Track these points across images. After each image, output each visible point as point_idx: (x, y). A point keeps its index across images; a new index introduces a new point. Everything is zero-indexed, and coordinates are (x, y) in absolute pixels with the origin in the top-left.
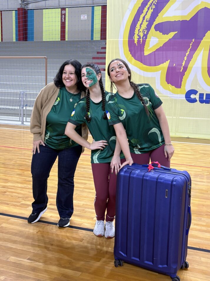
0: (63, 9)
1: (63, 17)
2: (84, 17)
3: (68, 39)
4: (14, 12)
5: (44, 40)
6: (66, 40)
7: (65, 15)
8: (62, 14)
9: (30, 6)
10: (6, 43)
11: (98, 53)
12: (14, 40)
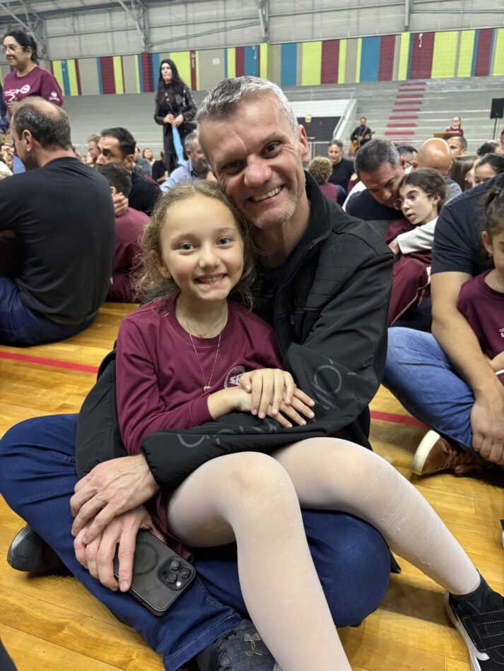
0: (193, 52)
1: (193, 60)
2: (216, 61)
3: (200, 87)
4: (136, 57)
6: (198, 89)
7: (194, 59)
8: (191, 58)
9: (155, 49)
10: (129, 95)
12: (139, 91)
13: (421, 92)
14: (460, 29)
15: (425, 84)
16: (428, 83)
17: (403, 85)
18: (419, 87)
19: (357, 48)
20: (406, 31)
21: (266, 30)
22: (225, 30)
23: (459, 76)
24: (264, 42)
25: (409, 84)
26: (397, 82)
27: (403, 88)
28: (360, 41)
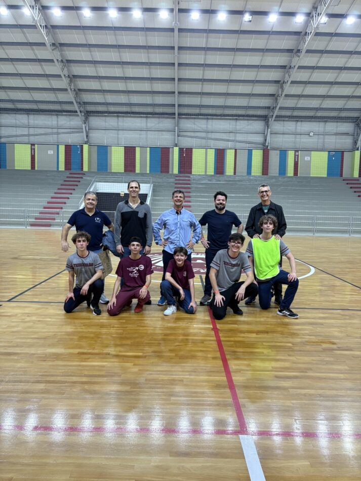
2: (51, 152)
5: (16, 168)
6: (36, 169)
7: (34, 149)
8: (31, 149)
9: (3, 140)
11: (65, 181)
13: (189, 182)
14: (206, 148)
15: (189, 177)
16: (191, 176)
17: (177, 176)
18: (187, 178)
19: (146, 153)
20: (176, 146)
21: (87, 136)
22: (58, 133)
23: (208, 173)
24: (86, 144)
25: (181, 177)
26: (173, 174)
27: (177, 178)
28: (148, 149)
